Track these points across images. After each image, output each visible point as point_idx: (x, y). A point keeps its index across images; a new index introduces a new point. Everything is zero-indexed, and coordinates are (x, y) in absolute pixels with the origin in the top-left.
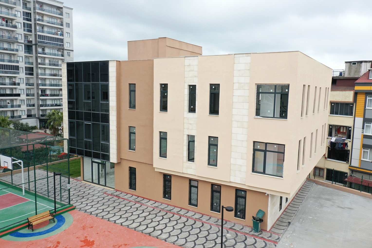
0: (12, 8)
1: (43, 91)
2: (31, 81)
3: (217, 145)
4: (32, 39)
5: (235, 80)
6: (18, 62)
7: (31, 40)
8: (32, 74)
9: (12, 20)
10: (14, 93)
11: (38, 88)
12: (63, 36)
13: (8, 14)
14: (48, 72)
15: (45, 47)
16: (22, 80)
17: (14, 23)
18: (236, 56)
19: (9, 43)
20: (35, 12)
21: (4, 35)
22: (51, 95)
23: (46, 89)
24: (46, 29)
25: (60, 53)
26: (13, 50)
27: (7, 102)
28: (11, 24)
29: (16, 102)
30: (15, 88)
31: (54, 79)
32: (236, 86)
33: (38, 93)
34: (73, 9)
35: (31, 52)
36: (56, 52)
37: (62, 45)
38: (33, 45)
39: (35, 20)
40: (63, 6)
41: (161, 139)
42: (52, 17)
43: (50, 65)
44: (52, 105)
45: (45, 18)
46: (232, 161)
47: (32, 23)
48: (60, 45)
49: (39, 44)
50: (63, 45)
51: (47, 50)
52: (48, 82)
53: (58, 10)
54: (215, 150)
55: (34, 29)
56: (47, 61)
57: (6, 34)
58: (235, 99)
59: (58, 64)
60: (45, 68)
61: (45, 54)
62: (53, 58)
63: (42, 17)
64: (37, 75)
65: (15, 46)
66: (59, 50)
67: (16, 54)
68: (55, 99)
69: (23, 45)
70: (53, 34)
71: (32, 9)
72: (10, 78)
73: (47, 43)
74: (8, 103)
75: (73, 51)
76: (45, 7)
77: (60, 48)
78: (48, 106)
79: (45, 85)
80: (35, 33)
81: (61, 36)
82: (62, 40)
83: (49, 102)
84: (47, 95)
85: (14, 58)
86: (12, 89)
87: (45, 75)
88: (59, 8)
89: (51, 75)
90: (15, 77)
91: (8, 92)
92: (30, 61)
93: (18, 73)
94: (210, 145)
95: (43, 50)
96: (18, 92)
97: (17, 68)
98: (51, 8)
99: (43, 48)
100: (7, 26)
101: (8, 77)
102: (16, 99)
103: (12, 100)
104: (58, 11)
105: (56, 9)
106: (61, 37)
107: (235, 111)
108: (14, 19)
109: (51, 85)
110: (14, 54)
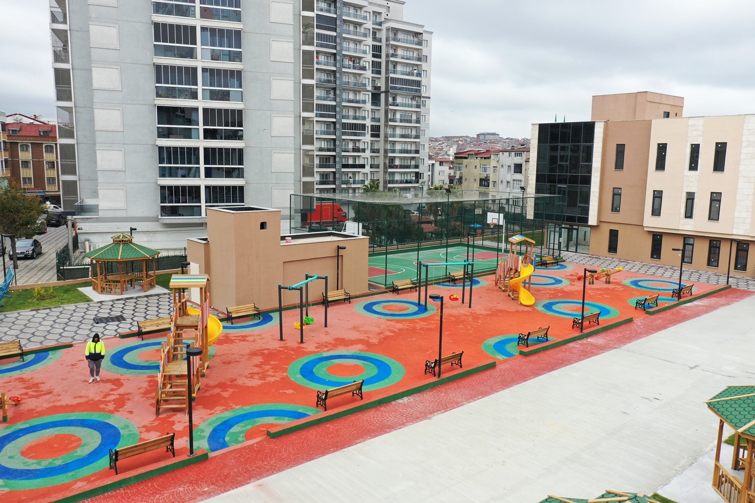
0: (360, 42)
1: (392, 159)
2: (376, 147)
3: (720, 201)
4: (382, 84)
5: (744, 138)
6: (364, 118)
7: (379, 85)
8: (378, 136)
9: (360, 58)
10: (357, 163)
11: (385, 157)
12: (420, 76)
13: (356, 51)
14: (398, 131)
15: (396, 95)
16: (366, 144)
17: (362, 63)
18: (746, 116)
19: (355, 92)
20: (387, 45)
21: (350, 81)
22: (402, 167)
23: (395, 157)
24: (399, 68)
25: (414, 103)
26: (357, 102)
27: (349, 176)
28: (358, 64)
29: (359, 176)
30: (359, 156)
31: (405, 142)
32: (744, 144)
33: (385, 164)
34: (432, 33)
35: (379, 104)
36: (410, 102)
37: (418, 91)
38: (382, 92)
39: (387, 56)
40: (424, 31)
41: (654, 197)
42: (407, 49)
43: (401, 121)
44: (401, 182)
45: (400, 52)
46: (736, 214)
47: (383, 60)
48: (416, 91)
49: (391, 91)
50: (420, 91)
51: (399, 100)
52: (398, 147)
53: (416, 37)
54: (717, 206)
55: (386, 69)
56: (398, 116)
57: (352, 80)
58: (743, 156)
59: (411, 120)
60: (395, 126)
61: (397, 105)
62: (406, 111)
63: (395, 50)
64: (386, 137)
65: (361, 97)
66: (413, 98)
67: (362, 107)
68: (405, 172)
69: (370, 94)
70: (408, 75)
71: (384, 40)
72: (354, 141)
73: (400, 89)
74: (350, 178)
75: (429, 98)
76: (400, 36)
77: (416, 95)
78: (397, 182)
79: (393, 151)
80: (387, 75)
81: (417, 76)
82: (418, 83)
83: (397, 177)
84: (396, 167)
85: (359, 113)
86: (354, 157)
87: (394, 136)
88: (417, 34)
89: (403, 136)
90: (359, 140)
91: (351, 162)
92: (376, 117)
93: (364, 135)
94: (712, 200)
95: (394, 99)
96: (361, 162)
97: (363, 127)
98: (406, 36)
99: (394, 96)
100: (354, 68)
101: (351, 140)
102: (359, 172)
103: (354, 173)
104: (416, 39)
105: (413, 36)
106: (418, 79)
107: (741, 168)
108: (362, 58)
109: (401, 151)
110: (360, 108)
